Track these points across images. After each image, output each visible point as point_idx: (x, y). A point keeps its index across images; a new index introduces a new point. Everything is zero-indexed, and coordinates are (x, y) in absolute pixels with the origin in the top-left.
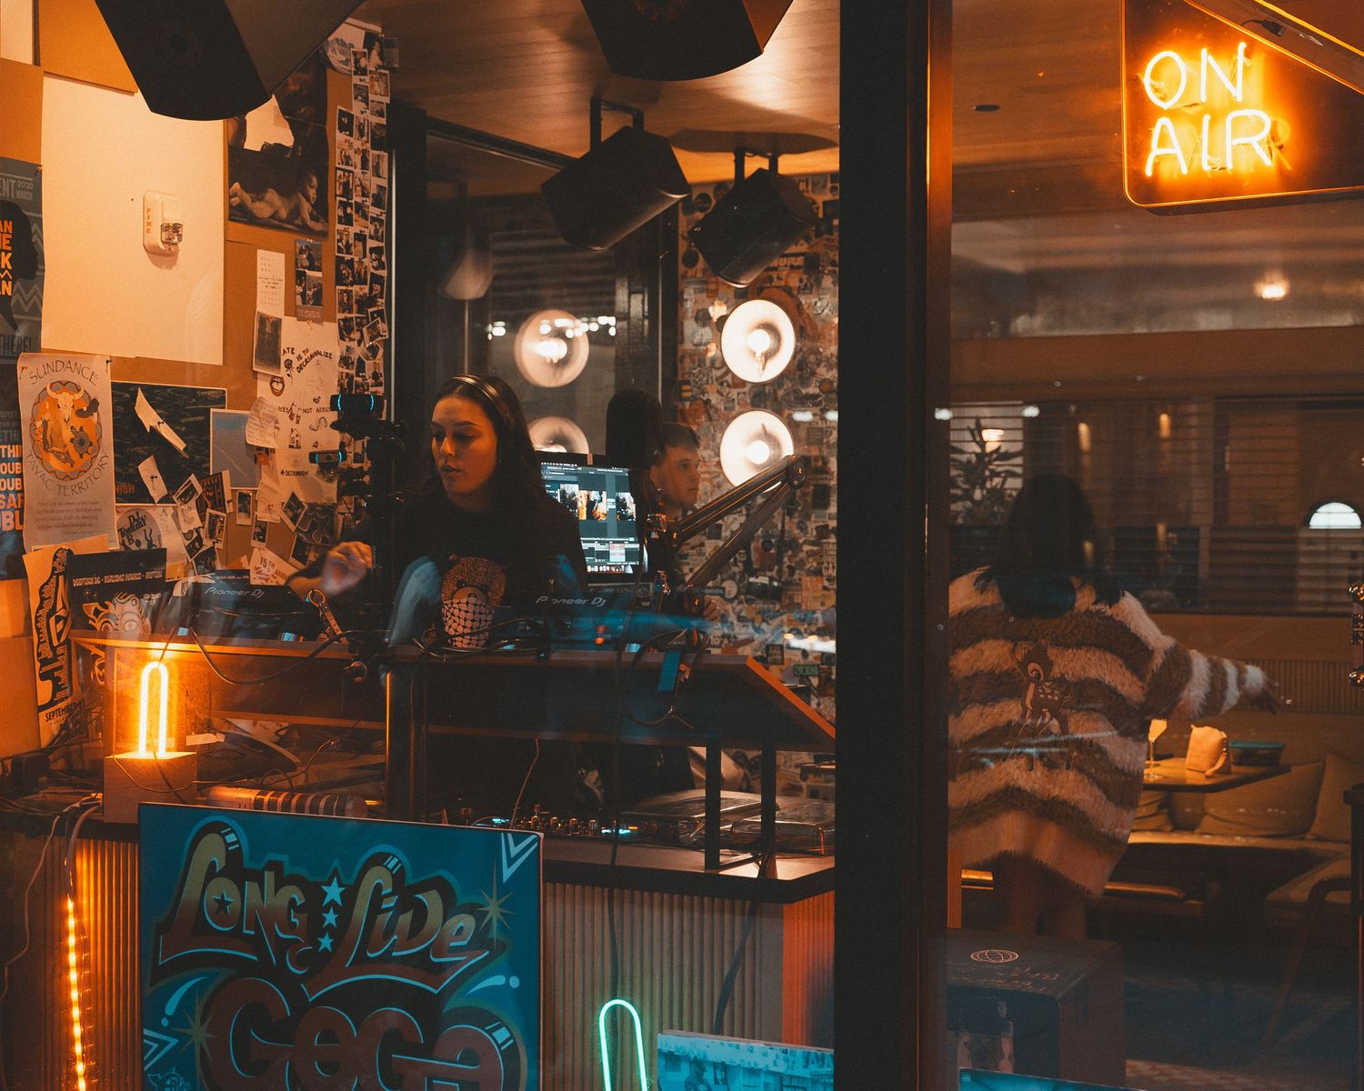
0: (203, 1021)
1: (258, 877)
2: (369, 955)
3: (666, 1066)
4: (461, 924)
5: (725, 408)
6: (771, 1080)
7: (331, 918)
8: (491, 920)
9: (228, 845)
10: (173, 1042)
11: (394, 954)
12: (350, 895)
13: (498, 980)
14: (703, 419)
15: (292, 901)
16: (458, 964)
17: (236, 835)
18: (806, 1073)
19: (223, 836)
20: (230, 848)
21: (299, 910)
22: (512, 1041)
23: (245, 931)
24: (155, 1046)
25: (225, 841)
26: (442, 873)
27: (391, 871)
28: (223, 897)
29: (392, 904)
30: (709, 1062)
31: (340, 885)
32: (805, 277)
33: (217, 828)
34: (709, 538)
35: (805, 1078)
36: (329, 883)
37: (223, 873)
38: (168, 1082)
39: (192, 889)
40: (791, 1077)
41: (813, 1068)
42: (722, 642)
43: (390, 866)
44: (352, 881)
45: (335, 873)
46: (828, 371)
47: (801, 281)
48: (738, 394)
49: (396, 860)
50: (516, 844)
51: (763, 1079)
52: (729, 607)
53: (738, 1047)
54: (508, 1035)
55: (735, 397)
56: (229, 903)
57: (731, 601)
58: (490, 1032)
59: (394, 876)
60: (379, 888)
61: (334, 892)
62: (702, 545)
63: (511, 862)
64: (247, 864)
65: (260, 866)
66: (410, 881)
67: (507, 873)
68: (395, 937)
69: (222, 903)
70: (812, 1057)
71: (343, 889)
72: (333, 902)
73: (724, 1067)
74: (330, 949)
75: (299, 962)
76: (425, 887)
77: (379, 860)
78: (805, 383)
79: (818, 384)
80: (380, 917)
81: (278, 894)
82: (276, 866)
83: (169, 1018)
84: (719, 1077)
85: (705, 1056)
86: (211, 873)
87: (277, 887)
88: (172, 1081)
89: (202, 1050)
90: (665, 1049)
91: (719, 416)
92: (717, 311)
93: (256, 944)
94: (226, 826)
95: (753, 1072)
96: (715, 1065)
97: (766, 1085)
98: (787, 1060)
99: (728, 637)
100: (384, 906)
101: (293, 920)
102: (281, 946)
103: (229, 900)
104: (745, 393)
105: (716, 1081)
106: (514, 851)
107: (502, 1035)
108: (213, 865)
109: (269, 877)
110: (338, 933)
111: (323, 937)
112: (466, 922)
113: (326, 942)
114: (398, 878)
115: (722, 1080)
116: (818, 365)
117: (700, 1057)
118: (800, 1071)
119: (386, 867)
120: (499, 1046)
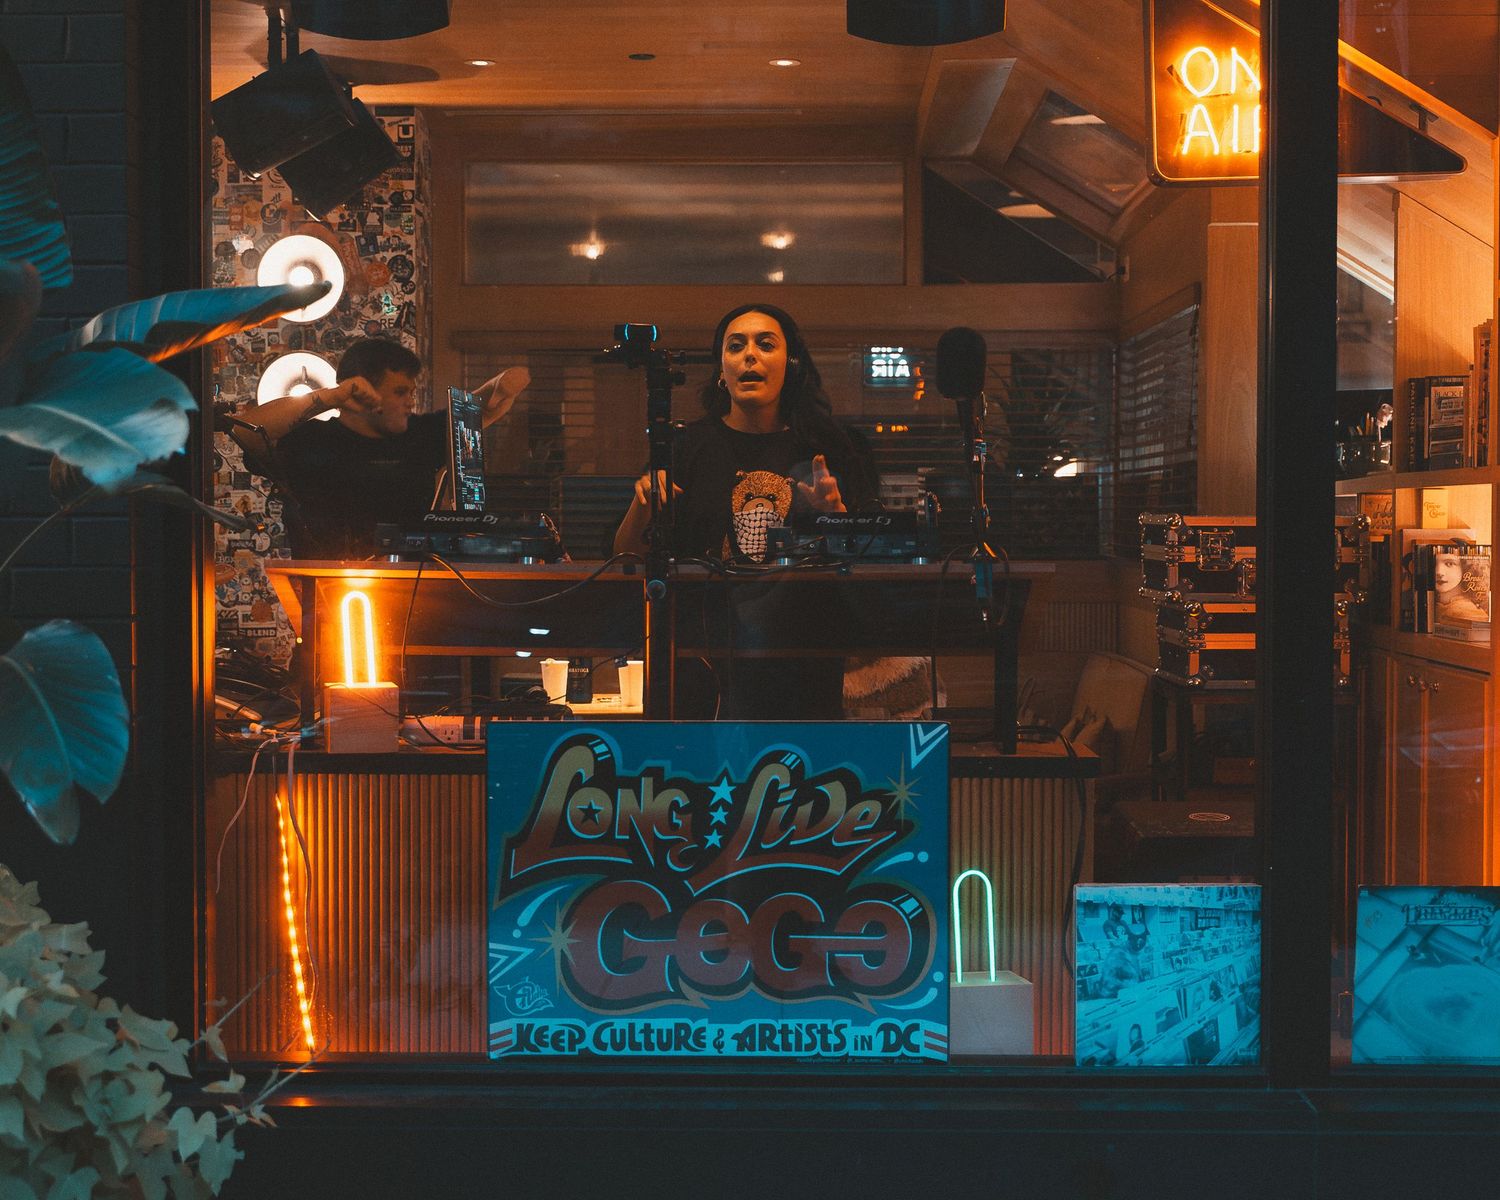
0: (564, 927)
1: (634, 785)
2: (763, 846)
3: (1085, 914)
4: (867, 809)
5: (253, 350)
6: (1187, 915)
7: (719, 816)
8: (899, 802)
9: (596, 756)
10: (527, 952)
11: (792, 843)
12: (742, 793)
13: (907, 856)
14: (227, 360)
15: (675, 804)
16: (863, 846)
17: (607, 745)
18: (1220, 905)
19: (591, 748)
20: (599, 759)
21: (681, 811)
22: (921, 910)
23: (617, 837)
24: (503, 958)
25: (593, 752)
26: (845, 765)
27: (789, 767)
28: (590, 805)
29: (790, 797)
30: (1127, 907)
31: (730, 783)
32: (346, 213)
33: (584, 740)
34: (235, 488)
35: (1218, 910)
36: (718, 783)
37: (591, 783)
38: (520, 992)
39: (552, 801)
40: (1206, 909)
41: (1227, 900)
42: (252, 598)
43: (788, 762)
44: (744, 780)
45: (725, 773)
46: (374, 313)
47: (342, 216)
48: (269, 334)
49: (794, 757)
50: (925, 733)
51: (1180, 913)
52: (261, 561)
53: (1155, 890)
54: (917, 904)
55: (265, 337)
56: (597, 811)
57: (263, 554)
58: (897, 904)
59: (792, 773)
60: (775, 783)
61: (723, 792)
62: (228, 495)
63: (919, 749)
64: (620, 770)
65: (635, 773)
66: (809, 773)
67: (916, 759)
68: (794, 827)
69: (590, 813)
70: (1226, 890)
71: (733, 788)
72: (722, 802)
73: (1142, 908)
74: (719, 845)
75: (680, 860)
76: (826, 779)
77: (776, 757)
78: (349, 325)
79: (363, 326)
80: (776, 810)
81: (658, 798)
82: (656, 773)
83: (522, 929)
84: (1137, 916)
85: (1123, 902)
86: (576, 784)
87: (657, 791)
88: (524, 990)
89: (563, 956)
90: (1084, 900)
91: (246, 357)
92: (242, 244)
93: (632, 847)
94: (596, 737)
95: (1170, 909)
96: (1133, 908)
97: (1182, 919)
98: (1202, 896)
99: (260, 593)
100: (780, 801)
101: (675, 821)
102: (660, 847)
103: (597, 808)
104: (277, 334)
105: (1134, 922)
106: (923, 739)
107: (910, 905)
108: (579, 776)
109: (646, 783)
110: (727, 831)
111: (710, 834)
112: (873, 807)
113: (714, 839)
114: (797, 773)
115: (1140, 920)
116: (363, 306)
117: (1119, 903)
118: (1214, 903)
119: (783, 763)
120: (907, 916)
